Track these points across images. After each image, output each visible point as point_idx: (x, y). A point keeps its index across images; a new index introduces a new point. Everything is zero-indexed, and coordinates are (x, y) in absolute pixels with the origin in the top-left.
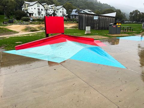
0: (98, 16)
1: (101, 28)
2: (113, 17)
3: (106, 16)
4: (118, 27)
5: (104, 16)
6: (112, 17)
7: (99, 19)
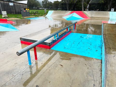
0: (13, 2)
1: (18, 12)
2: (26, 4)
3: (20, 3)
4: (28, 11)
5: (18, 3)
6: (23, 4)
7: (14, 5)
